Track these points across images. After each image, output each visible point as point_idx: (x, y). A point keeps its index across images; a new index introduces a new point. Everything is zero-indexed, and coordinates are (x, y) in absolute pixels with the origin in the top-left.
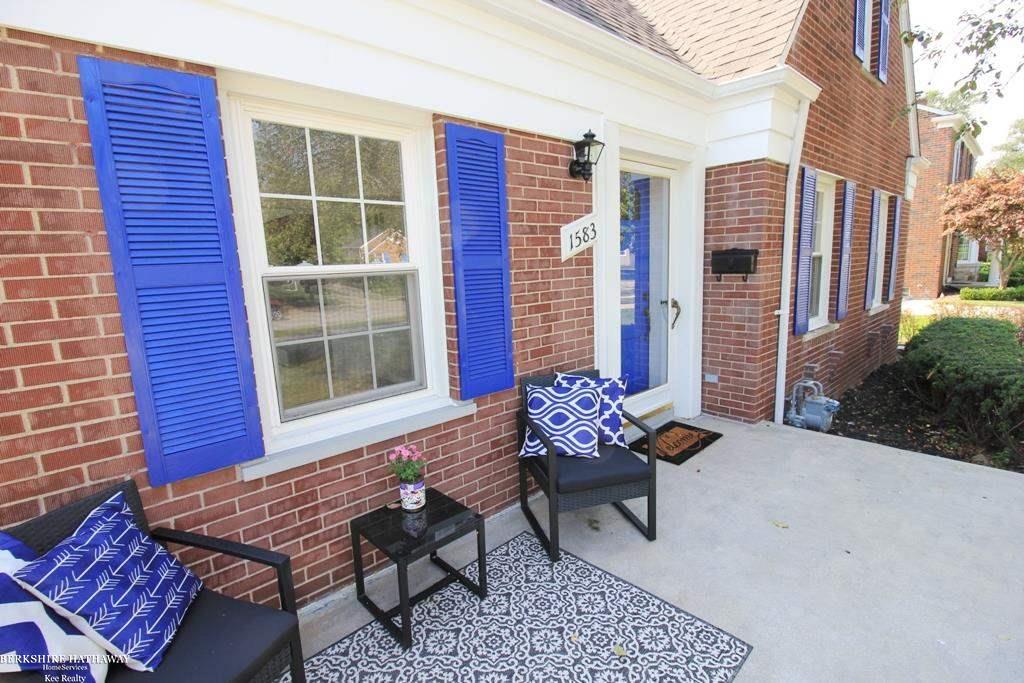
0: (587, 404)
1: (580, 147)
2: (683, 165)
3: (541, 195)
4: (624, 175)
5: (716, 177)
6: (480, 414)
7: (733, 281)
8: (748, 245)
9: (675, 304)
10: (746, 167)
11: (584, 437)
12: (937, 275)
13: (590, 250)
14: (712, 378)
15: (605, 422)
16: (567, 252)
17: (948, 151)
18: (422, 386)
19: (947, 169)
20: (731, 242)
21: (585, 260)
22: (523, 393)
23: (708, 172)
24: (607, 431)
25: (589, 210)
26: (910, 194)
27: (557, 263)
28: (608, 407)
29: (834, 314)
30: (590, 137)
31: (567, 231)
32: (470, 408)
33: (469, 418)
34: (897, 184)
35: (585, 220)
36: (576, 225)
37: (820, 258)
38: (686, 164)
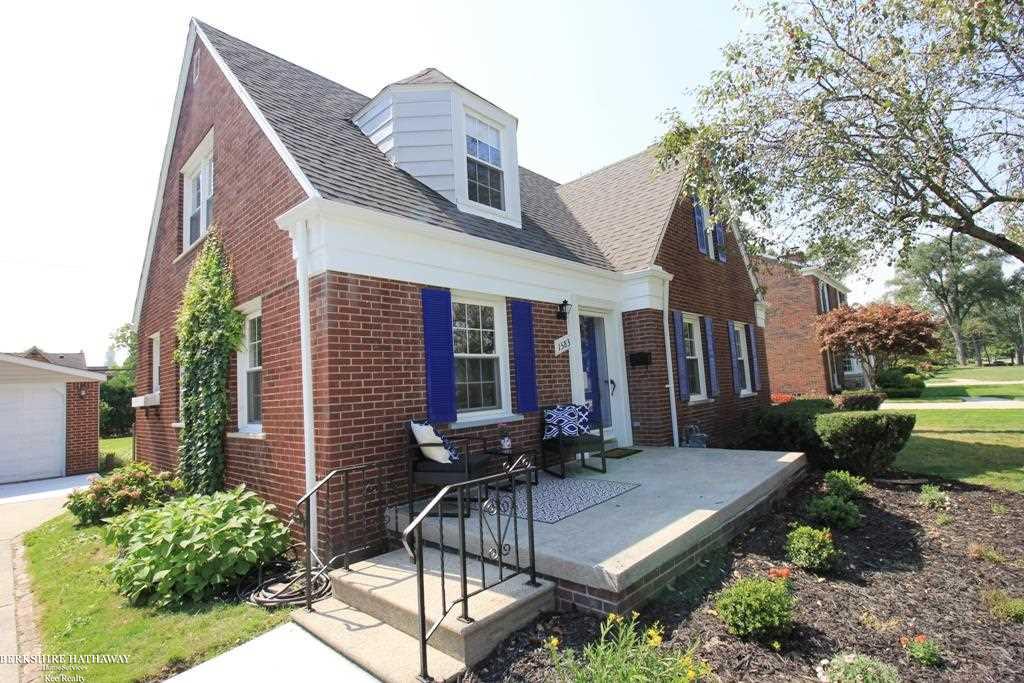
0: (572, 415)
1: (561, 306)
2: (609, 312)
3: (546, 327)
4: (581, 317)
5: (627, 317)
6: (525, 421)
7: (641, 369)
8: (646, 350)
9: (612, 382)
10: (642, 312)
11: (572, 428)
12: (824, 383)
13: (568, 351)
15: (581, 424)
16: (558, 352)
17: (813, 291)
18: (500, 407)
19: (815, 303)
20: (639, 349)
21: (566, 356)
22: (543, 414)
23: (623, 314)
24: (582, 427)
25: (566, 333)
26: (761, 323)
27: (554, 356)
28: (581, 417)
29: (709, 393)
30: (565, 302)
31: (557, 342)
32: (521, 418)
33: (520, 422)
34: (749, 317)
35: (565, 338)
36: (561, 340)
37: (696, 360)
38: (611, 311)
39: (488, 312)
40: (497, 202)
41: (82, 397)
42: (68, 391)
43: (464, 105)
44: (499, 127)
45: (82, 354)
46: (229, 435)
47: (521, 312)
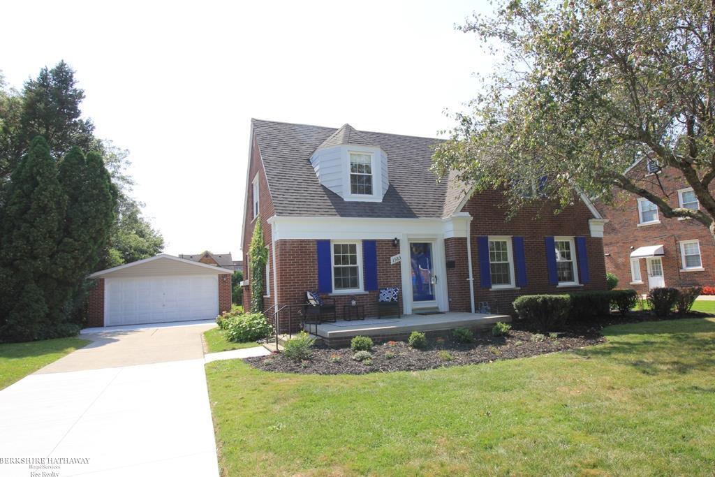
1: (394, 241)
2: (435, 240)
3: (385, 251)
5: (447, 242)
6: (369, 294)
7: (452, 270)
8: (453, 260)
13: (400, 262)
14: (450, 300)
15: (394, 296)
16: (392, 263)
20: (451, 259)
21: (398, 264)
23: (445, 240)
24: (394, 298)
25: (399, 253)
26: (597, 234)
27: (390, 265)
28: (394, 293)
29: (517, 284)
30: (396, 238)
31: (392, 258)
34: (579, 231)
35: (398, 255)
36: (395, 257)
37: (508, 264)
38: (436, 239)
39: (353, 247)
40: (369, 191)
41: (224, 281)
42: (219, 279)
43: (349, 151)
44: (370, 154)
45: (230, 254)
46: (264, 296)
47: (370, 246)
